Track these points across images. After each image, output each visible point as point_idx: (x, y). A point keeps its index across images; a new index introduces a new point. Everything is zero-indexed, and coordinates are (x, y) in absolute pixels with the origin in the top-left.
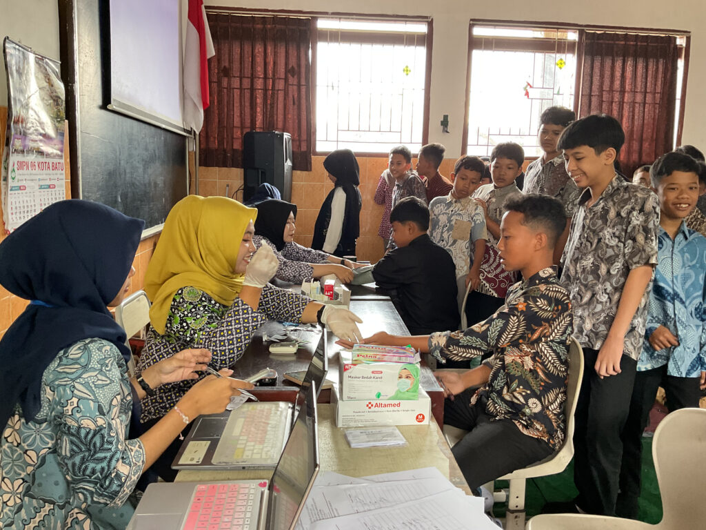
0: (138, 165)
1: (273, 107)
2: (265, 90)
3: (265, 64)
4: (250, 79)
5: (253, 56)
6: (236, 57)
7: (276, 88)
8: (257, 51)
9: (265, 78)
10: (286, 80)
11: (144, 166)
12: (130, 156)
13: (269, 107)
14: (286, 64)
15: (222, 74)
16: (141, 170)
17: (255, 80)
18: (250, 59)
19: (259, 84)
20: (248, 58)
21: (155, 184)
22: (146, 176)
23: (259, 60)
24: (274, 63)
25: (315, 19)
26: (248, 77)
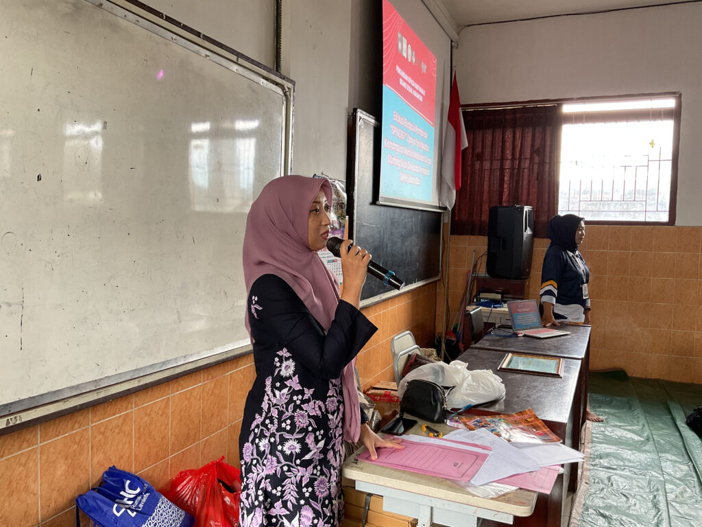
0: (397, 240)
1: (519, 183)
2: (512, 169)
3: (514, 148)
4: (499, 162)
5: (503, 142)
6: (488, 143)
7: (522, 167)
8: (506, 137)
9: (513, 159)
10: (532, 159)
11: (402, 240)
12: (392, 234)
13: (514, 183)
14: (533, 146)
15: (475, 159)
16: (399, 244)
17: (504, 161)
18: (501, 144)
19: (508, 164)
20: (499, 143)
21: (411, 252)
22: (404, 248)
23: (509, 145)
24: (521, 145)
25: (560, 106)
26: (498, 160)
